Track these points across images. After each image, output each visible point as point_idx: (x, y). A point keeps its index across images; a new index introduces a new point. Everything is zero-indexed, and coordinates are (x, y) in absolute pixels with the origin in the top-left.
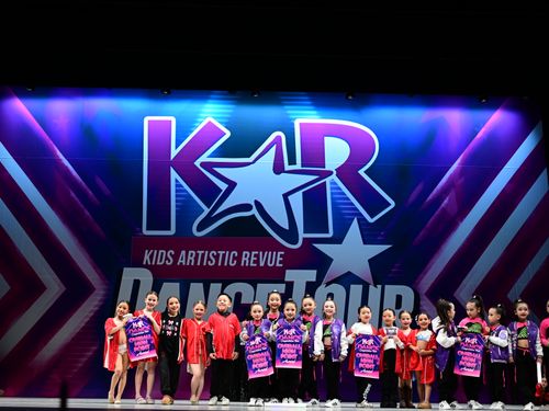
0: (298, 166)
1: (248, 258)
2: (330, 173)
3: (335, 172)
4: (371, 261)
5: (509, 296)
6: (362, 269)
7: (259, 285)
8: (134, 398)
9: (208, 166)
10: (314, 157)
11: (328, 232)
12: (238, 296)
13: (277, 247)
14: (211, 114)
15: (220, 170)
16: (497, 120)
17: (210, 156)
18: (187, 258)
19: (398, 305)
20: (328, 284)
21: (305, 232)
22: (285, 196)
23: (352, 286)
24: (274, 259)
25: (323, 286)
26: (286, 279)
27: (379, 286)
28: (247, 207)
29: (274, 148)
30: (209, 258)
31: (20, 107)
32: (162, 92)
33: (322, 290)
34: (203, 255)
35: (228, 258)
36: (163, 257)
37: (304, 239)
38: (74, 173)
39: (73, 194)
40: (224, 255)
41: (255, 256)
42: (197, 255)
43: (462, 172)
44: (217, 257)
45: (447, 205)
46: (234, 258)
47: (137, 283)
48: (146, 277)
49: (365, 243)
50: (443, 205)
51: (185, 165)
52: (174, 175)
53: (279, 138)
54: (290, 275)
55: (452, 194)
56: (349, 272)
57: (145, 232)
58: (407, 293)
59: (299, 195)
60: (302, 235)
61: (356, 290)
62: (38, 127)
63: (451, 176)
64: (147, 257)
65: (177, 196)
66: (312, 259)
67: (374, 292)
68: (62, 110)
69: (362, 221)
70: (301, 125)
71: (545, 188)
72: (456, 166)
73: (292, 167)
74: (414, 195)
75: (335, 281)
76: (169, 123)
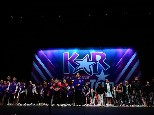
0: (91, 61)
2: (97, 62)
4: (106, 78)
9: (75, 61)
10: (94, 59)
11: (97, 72)
13: (89, 76)
14: (75, 52)
15: (77, 62)
16: (128, 51)
17: (75, 59)
18: (72, 78)
20: (98, 82)
21: (93, 72)
22: (89, 66)
23: (102, 82)
24: (88, 78)
25: (97, 83)
26: (90, 81)
28: (82, 68)
29: (87, 57)
31: (42, 52)
32: (67, 48)
36: (67, 78)
37: (93, 74)
38: (52, 63)
39: (51, 67)
41: (84, 77)
42: (74, 77)
49: (105, 74)
50: (119, 67)
51: (71, 61)
52: (69, 63)
54: (91, 81)
55: (121, 65)
56: (102, 80)
57: (64, 73)
58: (113, 83)
59: (92, 66)
60: (93, 73)
62: (45, 55)
66: (95, 77)
68: (49, 52)
69: (104, 70)
70: (92, 53)
71: (139, 63)
72: (121, 59)
73: (90, 61)
74: (113, 65)
75: (99, 81)
76: (68, 54)
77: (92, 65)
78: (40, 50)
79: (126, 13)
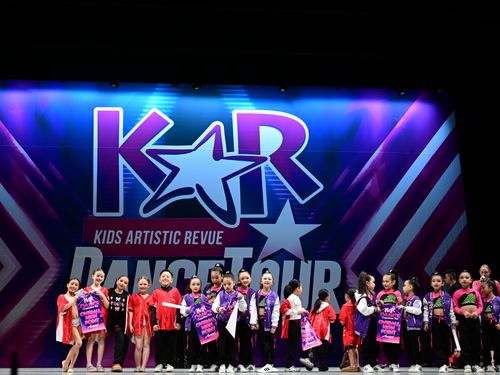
0: (236, 153)
1: (190, 237)
2: (265, 159)
3: (269, 159)
4: (301, 239)
5: (426, 269)
6: (294, 246)
7: (200, 262)
8: (85, 366)
9: (153, 153)
10: (250, 145)
11: (263, 213)
12: (182, 272)
13: (221, 227)
14: (155, 105)
15: (164, 157)
16: (414, 111)
17: (155, 144)
18: (135, 238)
19: (327, 279)
20: (263, 260)
21: (242, 213)
22: (224, 180)
23: (285, 262)
24: (214, 238)
25: (259, 262)
26: (225, 256)
27: (310, 262)
28: (189, 191)
29: (214, 136)
30: (155, 237)
32: (111, 84)
33: (258, 266)
34: (149, 235)
35: (172, 237)
36: (112, 237)
37: (242, 220)
38: (29, 160)
39: (28, 179)
40: (168, 235)
41: (197, 235)
42: (144, 234)
43: (383, 157)
44: (162, 237)
45: (370, 188)
46: (178, 237)
47: (88, 261)
48: (96, 255)
49: (297, 222)
50: (366, 188)
51: (132, 151)
52: (122, 161)
53: (218, 127)
54: (229, 252)
55: (375, 177)
56: (283, 250)
57: (96, 214)
58: (335, 267)
60: (239, 216)
61: (289, 265)
63: (374, 161)
64: (97, 237)
65: (124, 180)
66: (249, 237)
67: (305, 267)
68: (17, 101)
69: (294, 203)
70: (238, 115)
71: (459, 172)
72: (377, 152)
73: (231, 154)
74: (340, 178)
75: (270, 257)
76: (118, 112)
77: (237, 178)
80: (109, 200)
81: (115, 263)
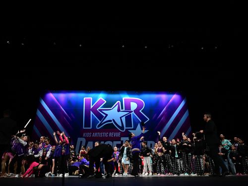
0: (124, 110)
1: (111, 134)
3: (133, 111)
7: (114, 142)
9: (100, 110)
10: (128, 107)
11: (132, 127)
13: (119, 131)
14: (101, 97)
15: (103, 111)
16: (175, 97)
17: (101, 108)
18: (95, 135)
22: (121, 118)
24: (118, 135)
28: (110, 121)
29: (117, 106)
30: (101, 135)
31: (51, 96)
32: (89, 91)
34: (99, 134)
35: (105, 134)
36: (89, 135)
37: (126, 129)
38: (65, 113)
39: (65, 118)
41: (113, 134)
42: (97, 134)
43: (166, 111)
44: (103, 134)
46: (107, 135)
47: (81, 142)
48: (84, 140)
50: (162, 119)
51: (94, 110)
52: (91, 113)
53: (119, 103)
54: (122, 139)
55: (164, 116)
57: (84, 128)
59: (124, 117)
60: (125, 128)
62: (56, 101)
64: (84, 135)
65: (92, 118)
66: (127, 134)
68: (62, 96)
70: (125, 99)
71: (188, 115)
72: (165, 109)
73: (122, 110)
74: (154, 117)
76: (90, 99)
78: (48, 92)
79: (172, 46)
80: (88, 124)
81: (89, 142)
